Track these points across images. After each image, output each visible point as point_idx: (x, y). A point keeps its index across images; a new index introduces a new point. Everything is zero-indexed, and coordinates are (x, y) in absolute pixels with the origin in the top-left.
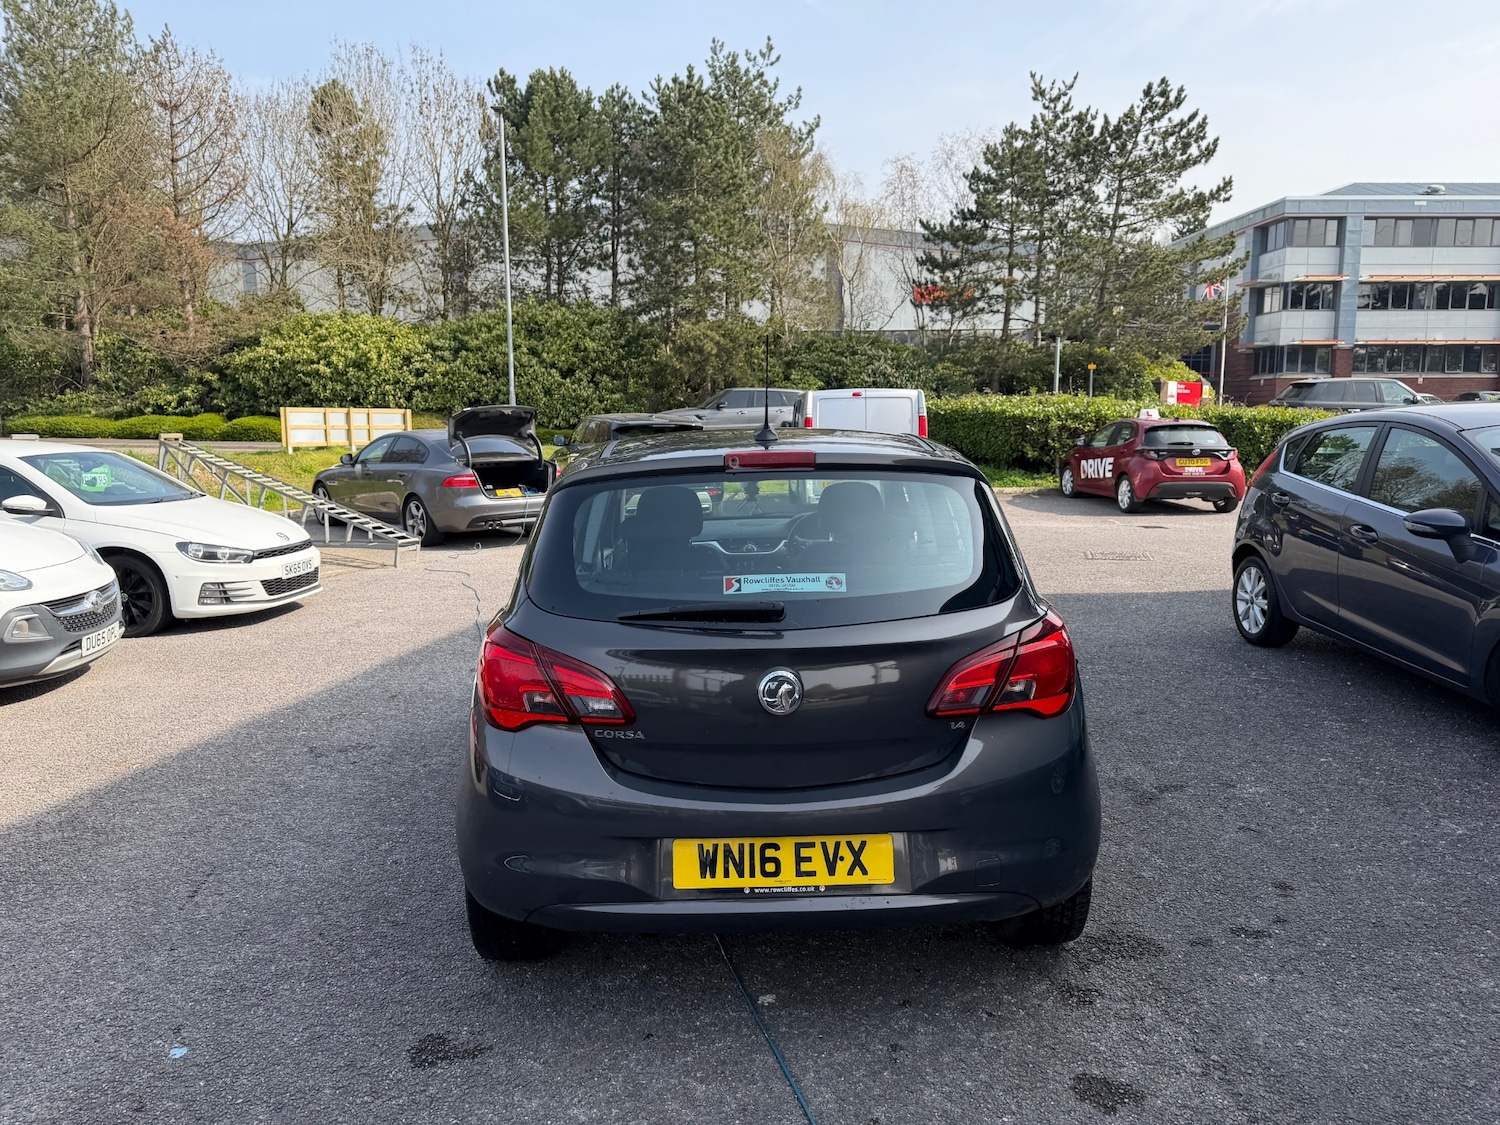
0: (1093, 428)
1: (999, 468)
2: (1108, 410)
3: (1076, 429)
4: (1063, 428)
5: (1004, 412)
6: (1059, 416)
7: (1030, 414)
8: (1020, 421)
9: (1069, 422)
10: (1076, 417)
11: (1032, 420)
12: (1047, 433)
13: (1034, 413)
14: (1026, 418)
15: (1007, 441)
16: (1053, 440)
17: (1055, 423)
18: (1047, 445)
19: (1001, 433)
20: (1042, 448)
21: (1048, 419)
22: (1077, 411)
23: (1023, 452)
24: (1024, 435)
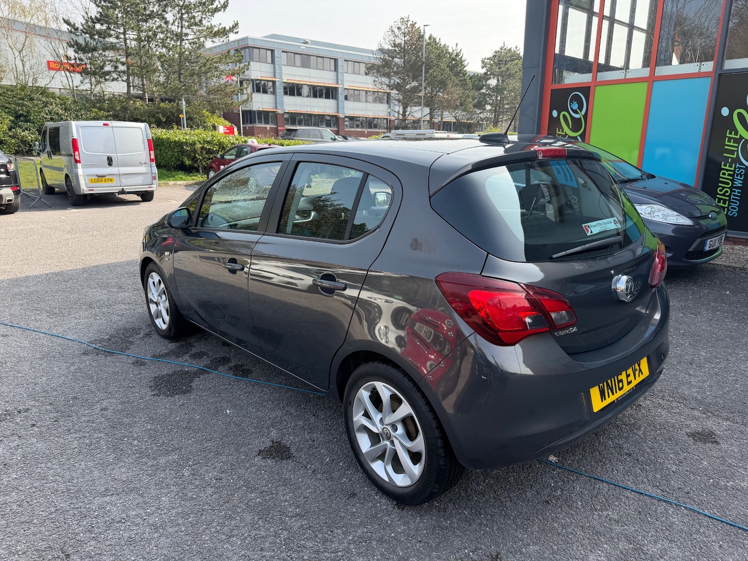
0: (218, 149)
1: (170, 171)
2: (224, 139)
3: (209, 149)
4: (202, 148)
5: (169, 139)
6: (200, 142)
7: (184, 140)
8: (179, 144)
9: (206, 145)
10: (208, 142)
11: (186, 143)
12: (195, 151)
13: (186, 140)
14: (182, 143)
15: (173, 155)
16: (198, 154)
17: (198, 146)
18: (196, 157)
19: (169, 150)
20: (193, 159)
21: (194, 144)
22: (209, 139)
23: (182, 162)
24: (183, 152)
